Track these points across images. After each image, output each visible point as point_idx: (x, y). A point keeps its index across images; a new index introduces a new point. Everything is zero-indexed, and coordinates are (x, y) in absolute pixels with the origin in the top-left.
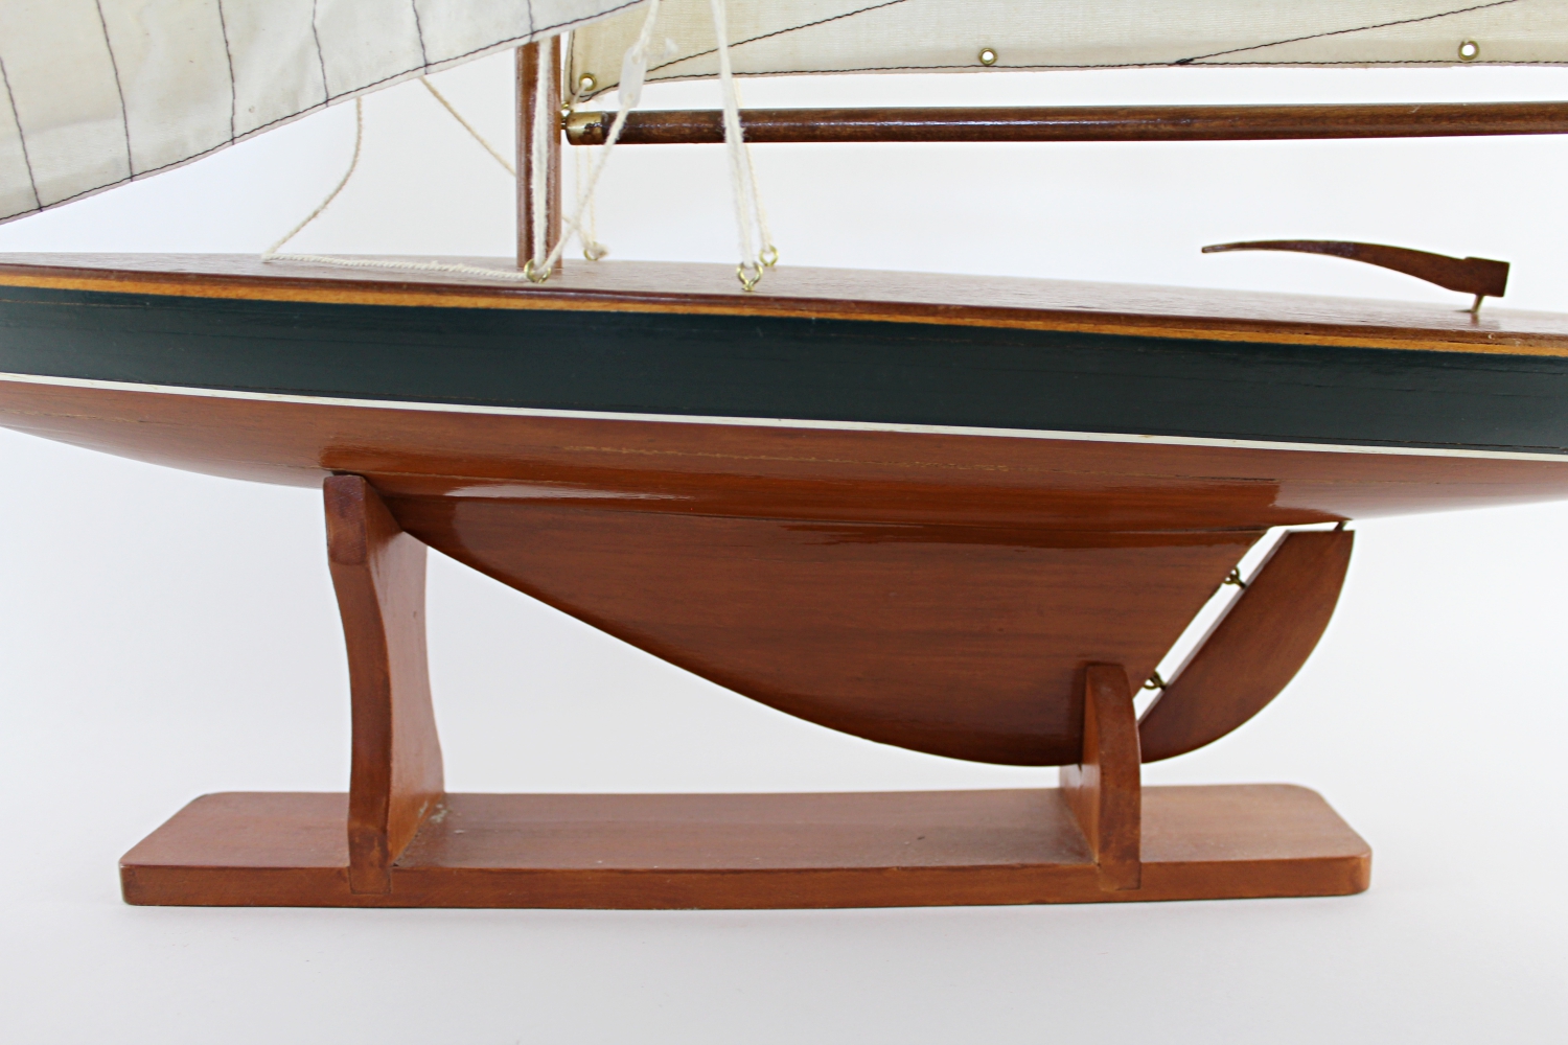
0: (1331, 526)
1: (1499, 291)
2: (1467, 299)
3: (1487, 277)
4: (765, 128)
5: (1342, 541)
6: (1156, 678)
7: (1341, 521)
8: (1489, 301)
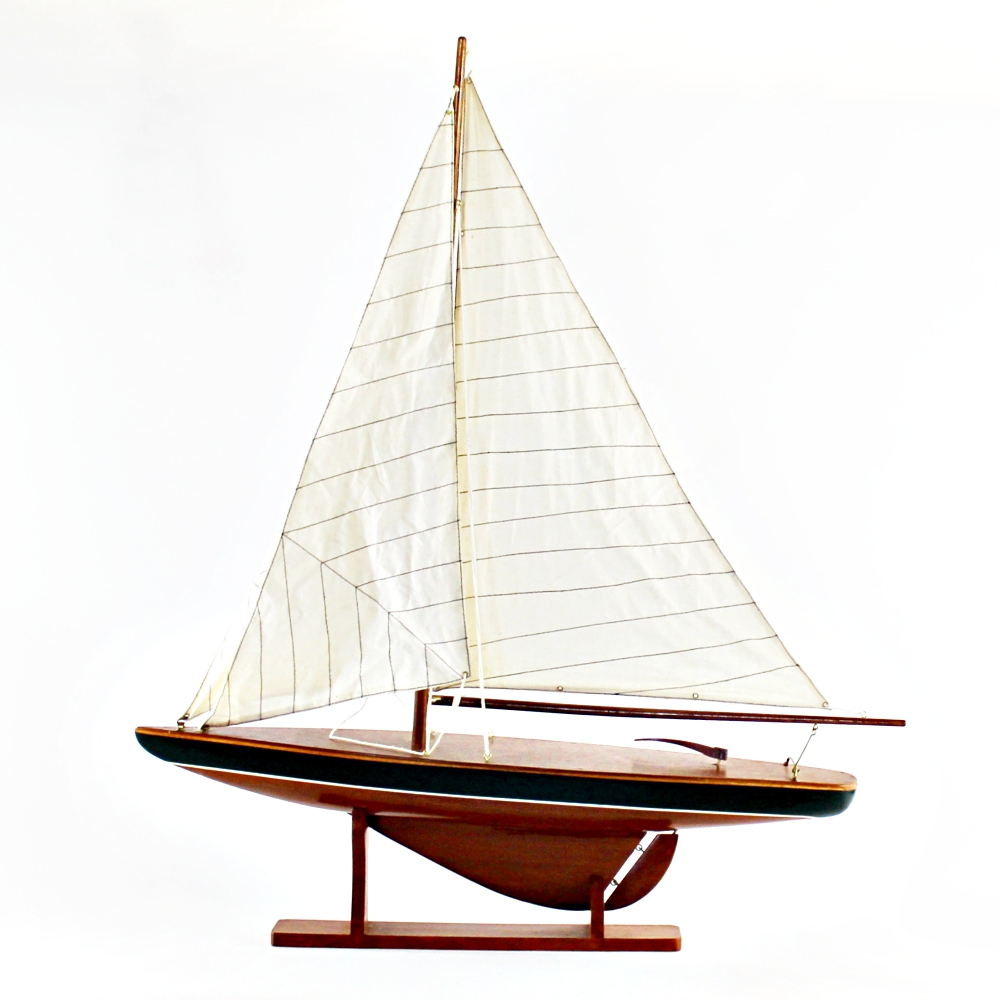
0: (671, 832)
1: (724, 758)
2: (715, 761)
3: (720, 753)
4: (493, 704)
5: (675, 838)
6: (615, 881)
7: (675, 830)
8: (722, 762)
